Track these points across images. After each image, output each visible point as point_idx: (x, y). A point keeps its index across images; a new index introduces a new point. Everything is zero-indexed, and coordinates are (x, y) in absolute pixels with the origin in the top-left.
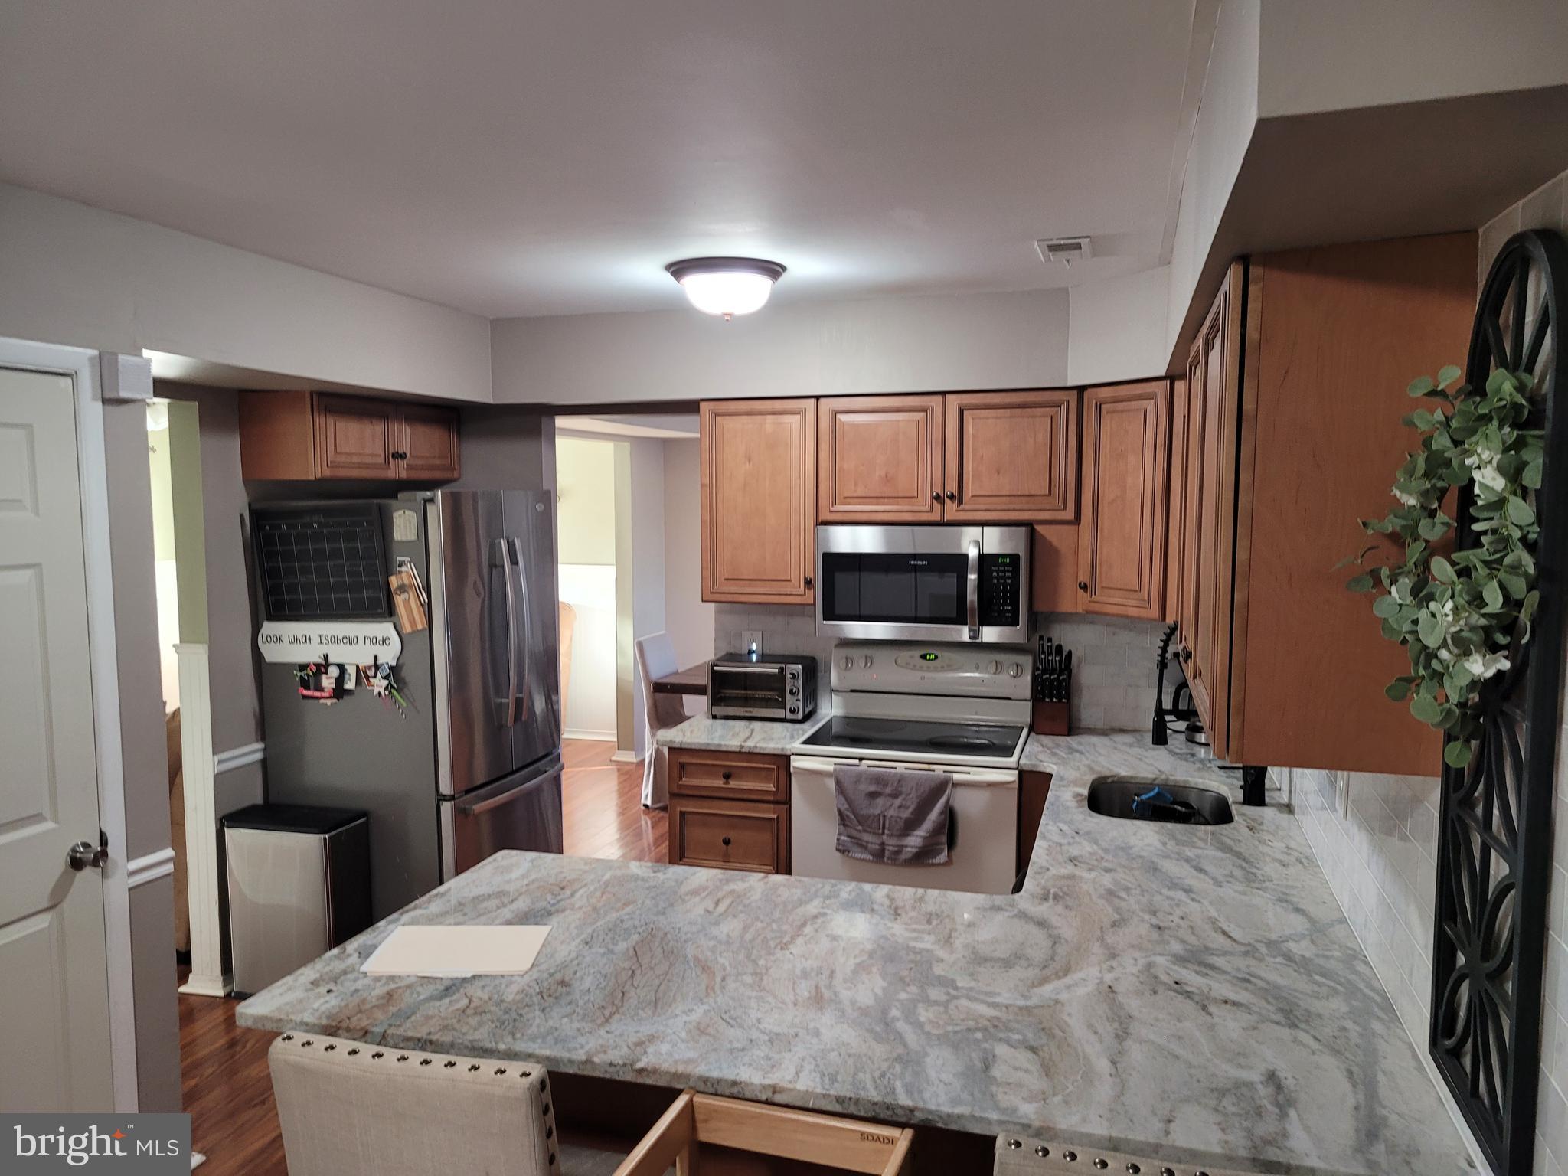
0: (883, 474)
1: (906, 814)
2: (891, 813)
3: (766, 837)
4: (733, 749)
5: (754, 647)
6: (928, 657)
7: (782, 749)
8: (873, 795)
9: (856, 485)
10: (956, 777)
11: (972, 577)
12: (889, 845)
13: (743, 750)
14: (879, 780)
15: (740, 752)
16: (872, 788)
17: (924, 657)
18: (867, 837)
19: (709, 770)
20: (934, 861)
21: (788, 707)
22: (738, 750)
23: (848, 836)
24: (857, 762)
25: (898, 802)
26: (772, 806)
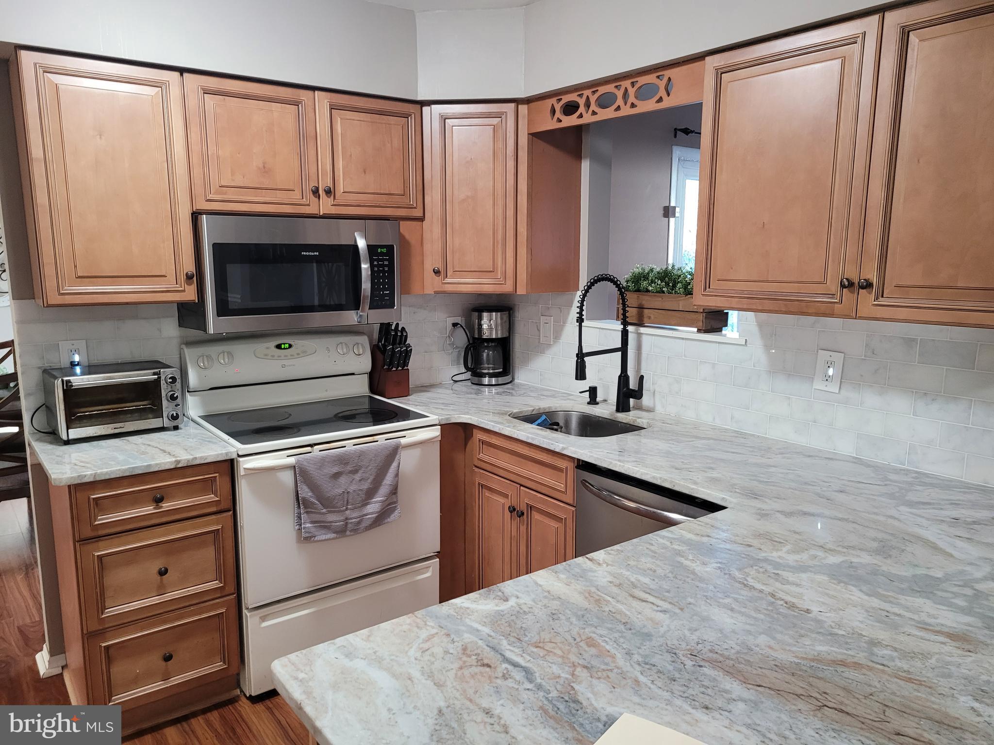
0: (261, 166)
1: (366, 486)
2: (352, 488)
3: (208, 553)
4: (167, 467)
5: (77, 358)
6: (283, 346)
7: (227, 454)
8: (336, 476)
9: (233, 174)
10: (403, 441)
11: (365, 266)
12: (351, 519)
13: (180, 465)
14: (343, 460)
15: (175, 469)
16: (335, 470)
17: (279, 347)
18: (331, 517)
19: (134, 500)
20: (389, 520)
21: (165, 415)
22: (172, 467)
23: (312, 522)
24: (308, 449)
25: (357, 477)
26: (213, 517)
